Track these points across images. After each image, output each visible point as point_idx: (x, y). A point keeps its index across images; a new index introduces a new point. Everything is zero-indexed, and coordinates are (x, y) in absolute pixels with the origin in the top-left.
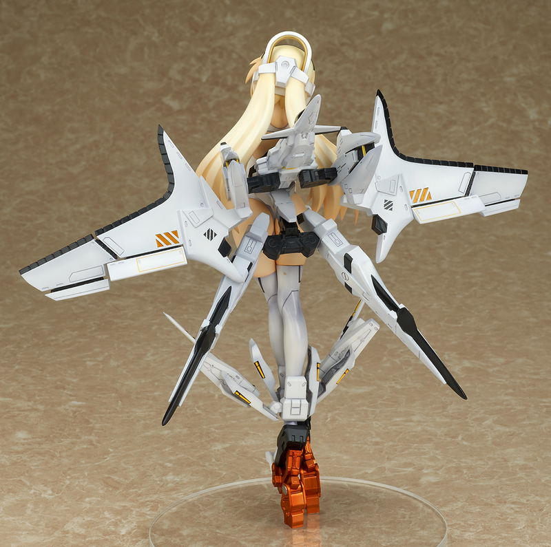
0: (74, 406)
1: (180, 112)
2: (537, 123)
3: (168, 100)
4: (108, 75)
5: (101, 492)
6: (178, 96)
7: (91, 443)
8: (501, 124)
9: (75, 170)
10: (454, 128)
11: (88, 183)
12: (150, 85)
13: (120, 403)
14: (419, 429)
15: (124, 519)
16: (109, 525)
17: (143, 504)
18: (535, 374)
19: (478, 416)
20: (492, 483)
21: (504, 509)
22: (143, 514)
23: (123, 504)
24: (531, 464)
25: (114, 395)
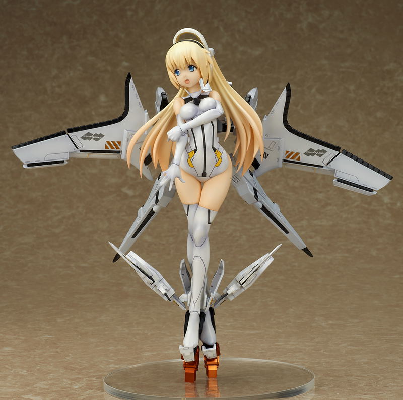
0: (46, 337)
1: (134, 197)
2: (389, 205)
3: (125, 190)
4: (83, 174)
5: (62, 371)
6: (132, 187)
7: (57, 352)
8: (363, 205)
9: (57, 231)
10: (329, 208)
11: (65, 238)
12: (113, 180)
13: (79, 336)
14: (293, 347)
15: (77, 382)
16: (65, 385)
17: (91, 377)
18: (380, 326)
19: (336, 342)
20: (343, 368)
21: (350, 378)
22: (91, 381)
23: (77, 376)
24: (372, 362)
25: (75, 333)
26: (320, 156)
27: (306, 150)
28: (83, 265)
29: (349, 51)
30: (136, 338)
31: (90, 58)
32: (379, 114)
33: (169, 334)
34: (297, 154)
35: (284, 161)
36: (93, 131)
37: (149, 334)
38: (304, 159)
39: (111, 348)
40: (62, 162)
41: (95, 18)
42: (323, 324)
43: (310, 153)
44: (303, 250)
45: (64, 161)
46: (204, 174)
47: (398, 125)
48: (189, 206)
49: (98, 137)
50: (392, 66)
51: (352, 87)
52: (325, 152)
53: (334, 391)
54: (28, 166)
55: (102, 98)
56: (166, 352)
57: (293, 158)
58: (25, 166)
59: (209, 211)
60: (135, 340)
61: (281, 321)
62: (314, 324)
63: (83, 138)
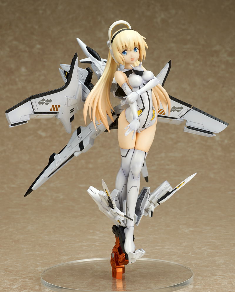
5: (3, 273)
8: (202, 142)
10: (179, 144)
13: (14, 243)
14: (169, 251)
15: (15, 283)
16: (7, 285)
17: (25, 278)
18: (226, 232)
19: (199, 246)
20: (208, 269)
21: (215, 277)
22: (25, 281)
23: (15, 278)
24: (228, 263)
25: (11, 240)
26: (178, 111)
28: (13, 186)
29: (189, 37)
30: (54, 244)
31: (15, 43)
32: (210, 80)
33: (78, 240)
36: (46, 98)
37: (64, 240)
39: (38, 253)
41: (17, 15)
42: (186, 231)
43: (173, 109)
46: (144, 126)
47: (223, 87)
48: (129, 150)
50: (218, 48)
51: (191, 62)
53: (206, 289)
55: (23, 69)
56: (78, 256)
59: (145, 153)
60: (54, 246)
61: (156, 228)
62: (180, 231)
63: (39, 103)
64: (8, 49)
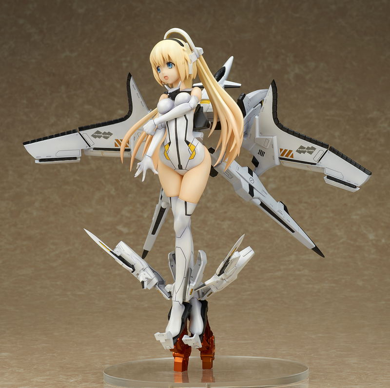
1: (128, 234)
3: (120, 228)
4: (80, 213)
6: (127, 225)
8: (349, 242)
9: (54, 264)
11: (63, 271)
12: (108, 219)
26: (311, 153)
27: (297, 148)
31: (87, 107)
34: (290, 151)
35: (280, 158)
36: (102, 129)
38: (297, 156)
40: (75, 158)
41: (92, 69)
43: (301, 150)
44: (313, 249)
45: (76, 157)
46: (180, 167)
48: (170, 198)
49: (107, 135)
51: (337, 134)
52: (314, 149)
54: (40, 161)
57: (287, 155)
58: (37, 162)
59: (186, 203)
63: (93, 136)
64: (78, 116)
